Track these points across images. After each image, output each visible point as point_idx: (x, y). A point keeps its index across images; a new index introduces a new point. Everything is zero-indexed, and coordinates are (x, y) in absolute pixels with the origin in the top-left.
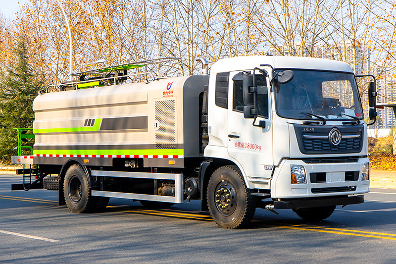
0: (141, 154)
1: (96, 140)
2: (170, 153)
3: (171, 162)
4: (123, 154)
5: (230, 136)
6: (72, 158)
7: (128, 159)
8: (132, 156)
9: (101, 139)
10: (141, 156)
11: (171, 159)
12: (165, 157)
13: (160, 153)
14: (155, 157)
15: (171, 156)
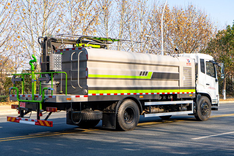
0: (176, 92)
1: (148, 84)
2: (190, 91)
3: (190, 95)
4: (166, 92)
5: (207, 84)
6: (129, 95)
7: (169, 94)
8: (171, 93)
9: (151, 84)
10: (176, 93)
11: (190, 94)
12: (188, 93)
13: (185, 91)
14: (183, 93)
15: (190, 93)
